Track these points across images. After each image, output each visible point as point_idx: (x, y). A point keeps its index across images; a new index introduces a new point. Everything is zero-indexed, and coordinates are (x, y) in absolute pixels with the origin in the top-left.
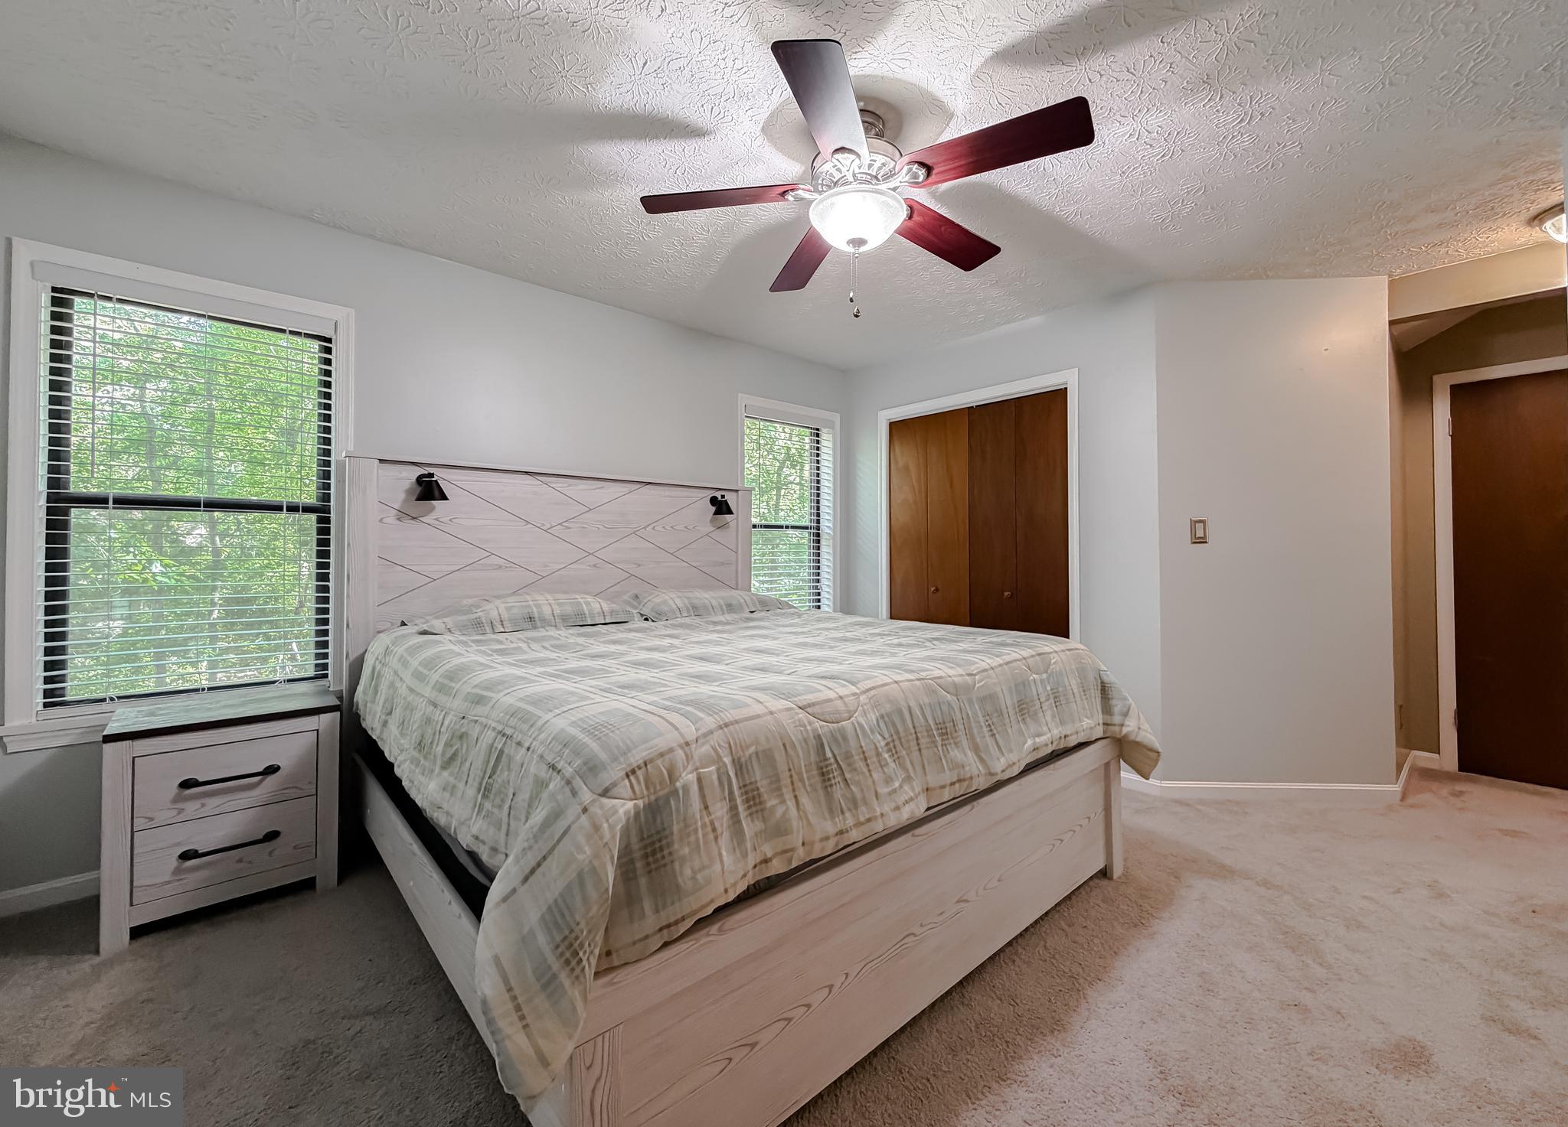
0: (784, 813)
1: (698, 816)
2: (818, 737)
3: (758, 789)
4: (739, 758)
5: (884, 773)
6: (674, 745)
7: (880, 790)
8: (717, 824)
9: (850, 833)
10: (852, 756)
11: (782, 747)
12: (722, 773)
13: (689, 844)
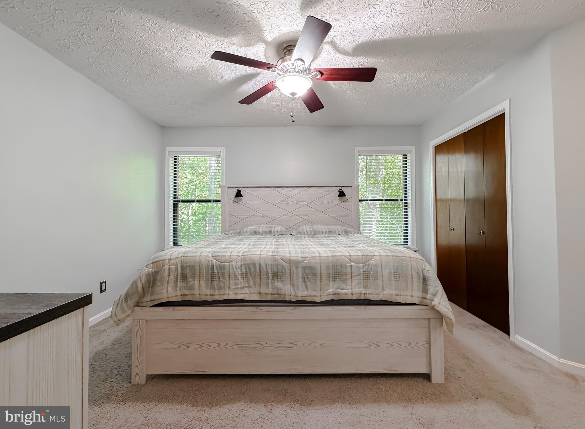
0: (193, 284)
1: (166, 277)
2: (213, 266)
3: (187, 275)
4: (183, 266)
5: (235, 282)
6: (167, 259)
7: (231, 286)
8: (169, 280)
9: (215, 296)
10: (225, 274)
11: (199, 266)
12: (177, 269)
13: (161, 283)
